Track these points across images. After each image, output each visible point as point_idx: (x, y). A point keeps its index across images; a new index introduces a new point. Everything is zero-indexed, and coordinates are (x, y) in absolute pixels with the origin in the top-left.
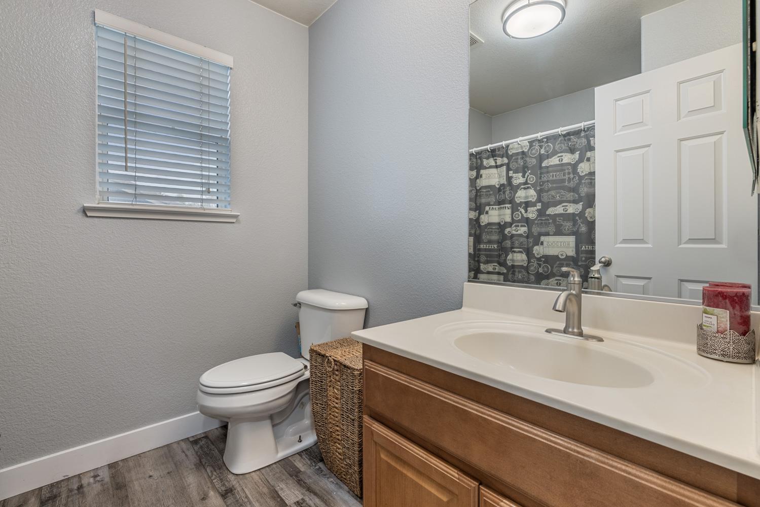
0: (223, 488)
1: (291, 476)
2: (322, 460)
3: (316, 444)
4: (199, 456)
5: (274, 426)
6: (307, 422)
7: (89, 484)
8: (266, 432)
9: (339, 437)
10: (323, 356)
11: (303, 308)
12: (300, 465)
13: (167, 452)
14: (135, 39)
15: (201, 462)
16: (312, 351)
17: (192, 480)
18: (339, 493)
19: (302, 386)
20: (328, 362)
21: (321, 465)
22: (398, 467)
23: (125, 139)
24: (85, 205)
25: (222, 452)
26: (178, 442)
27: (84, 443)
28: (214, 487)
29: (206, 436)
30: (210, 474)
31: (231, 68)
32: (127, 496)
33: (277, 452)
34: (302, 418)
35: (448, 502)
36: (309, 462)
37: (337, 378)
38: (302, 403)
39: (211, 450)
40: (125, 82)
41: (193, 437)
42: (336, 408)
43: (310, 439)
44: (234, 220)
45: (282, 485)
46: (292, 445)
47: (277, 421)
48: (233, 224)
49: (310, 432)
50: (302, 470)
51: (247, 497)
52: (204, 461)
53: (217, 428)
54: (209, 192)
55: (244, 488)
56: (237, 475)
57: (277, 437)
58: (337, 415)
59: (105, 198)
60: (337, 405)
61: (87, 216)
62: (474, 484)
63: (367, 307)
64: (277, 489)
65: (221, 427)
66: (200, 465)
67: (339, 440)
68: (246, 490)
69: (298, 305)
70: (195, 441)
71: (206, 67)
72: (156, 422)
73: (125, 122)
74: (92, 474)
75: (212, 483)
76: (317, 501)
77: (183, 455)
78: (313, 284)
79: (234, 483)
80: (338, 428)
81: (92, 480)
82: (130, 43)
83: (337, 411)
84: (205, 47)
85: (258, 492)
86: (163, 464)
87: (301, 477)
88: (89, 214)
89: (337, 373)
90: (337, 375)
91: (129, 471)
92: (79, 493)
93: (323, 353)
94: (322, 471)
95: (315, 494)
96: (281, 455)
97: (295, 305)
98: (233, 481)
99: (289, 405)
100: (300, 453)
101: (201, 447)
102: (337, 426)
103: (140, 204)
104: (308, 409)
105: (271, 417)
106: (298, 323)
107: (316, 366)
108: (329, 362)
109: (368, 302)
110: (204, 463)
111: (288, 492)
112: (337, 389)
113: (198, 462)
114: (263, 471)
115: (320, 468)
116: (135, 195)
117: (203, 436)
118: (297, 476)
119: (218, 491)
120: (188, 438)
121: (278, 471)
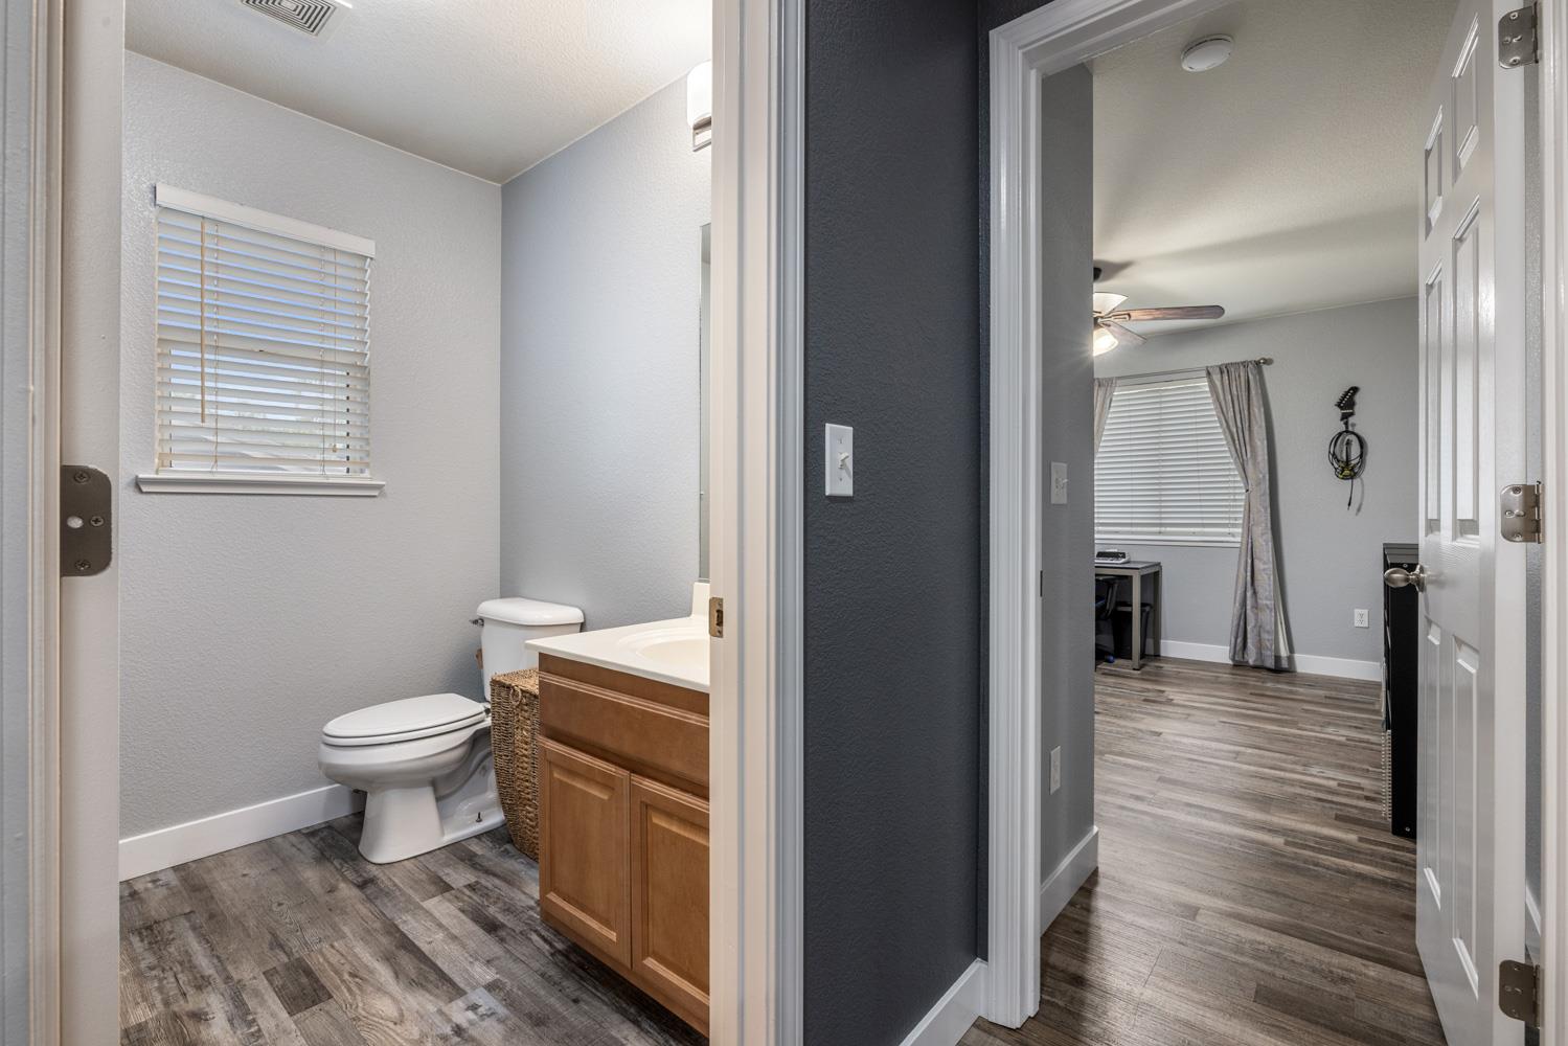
0: (360, 880)
1: (463, 860)
2: (510, 841)
3: (504, 825)
4: (320, 849)
5: (438, 799)
6: (492, 795)
7: (146, 889)
8: (424, 804)
9: (530, 797)
10: (509, 687)
11: (487, 626)
12: (476, 848)
13: (267, 849)
14: (217, 222)
15: (322, 854)
16: (494, 682)
17: (312, 876)
18: (530, 873)
19: (479, 739)
20: (513, 695)
21: (508, 846)
22: (569, 781)
23: (202, 373)
24: (141, 476)
25: (356, 843)
26: (284, 836)
27: (133, 835)
28: (345, 879)
29: (329, 826)
30: (339, 867)
31: (371, 259)
32: (212, 897)
33: (443, 834)
34: (485, 790)
35: (609, 800)
36: (491, 845)
37: (526, 715)
38: (484, 768)
39: (338, 841)
40: (202, 289)
41: (307, 828)
42: (526, 756)
43: (495, 818)
44: (375, 493)
45: (447, 870)
46: (466, 826)
47: (444, 792)
48: (373, 499)
49: (496, 809)
50: (480, 853)
51: (395, 885)
52: (327, 854)
53: (346, 817)
54: (335, 450)
55: (391, 876)
56: (380, 864)
57: (444, 817)
58: (526, 765)
59: (167, 463)
60: (526, 753)
61: (141, 491)
62: (626, 773)
63: (582, 621)
64: (441, 874)
65: (354, 814)
66: (322, 857)
67: (529, 800)
68: (394, 878)
69: (479, 622)
70: (311, 833)
71: (330, 257)
72: (246, 804)
73: (202, 347)
74: (148, 879)
75: (342, 875)
76: (497, 882)
77: (294, 850)
78: (508, 590)
79: (376, 873)
80: (527, 784)
81: (150, 885)
82: (209, 229)
83: (526, 760)
84: (330, 228)
85: (413, 879)
86: (262, 861)
87: (477, 860)
88: (144, 489)
89: (526, 708)
90: (526, 711)
91: (209, 871)
92: (134, 900)
93: (508, 683)
94: (508, 853)
95: (495, 875)
96: (449, 837)
97: (475, 622)
98: (374, 871)
99: (461, 767)
100: (478, 837)
101: (322, 839)
102: (527, 781)
103: (225, 472)
104: (492, 777)
105: (434, 784)
106: (480, 650)
107: (498, 703)
108: (515, 694)
109: (584, 614)
110: (328, 856)
111: (456, 876)
112: (527, 730)
113: (319, 855)
114: (421, 858)
115: (506, 849)
116: (216, 458)
117: (323, 826)
118: (470, 860)
119: (352, 882)
120: (299, 831)
121: (443, 856)
